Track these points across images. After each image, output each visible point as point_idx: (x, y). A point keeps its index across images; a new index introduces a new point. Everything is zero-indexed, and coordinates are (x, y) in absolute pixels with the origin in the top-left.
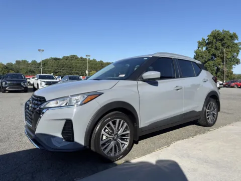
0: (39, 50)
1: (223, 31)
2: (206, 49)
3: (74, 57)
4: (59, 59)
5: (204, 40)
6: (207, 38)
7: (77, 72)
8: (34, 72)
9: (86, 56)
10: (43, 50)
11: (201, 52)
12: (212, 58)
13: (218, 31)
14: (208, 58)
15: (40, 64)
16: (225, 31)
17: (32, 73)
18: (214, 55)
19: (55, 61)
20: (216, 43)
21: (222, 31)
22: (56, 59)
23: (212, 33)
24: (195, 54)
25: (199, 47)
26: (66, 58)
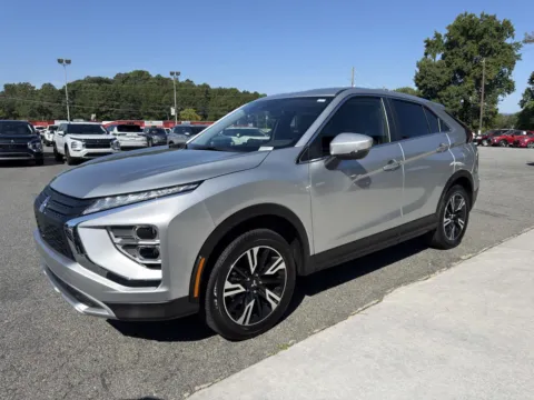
0: (60, 61)
1: (482, 15)
2: (443, 57)
3: (141, 76)
4: (107, 81)
5: (438, 36)
6: (447, 32)
7: (151, 111)
8: (50, 113)
9: (172, 74)
10: (68, 62)
11: (431, 65)
12: (455, 78)
13: (471, 16)
14: (445, 78)
15: (62, 92)
16: (487, 16)
17: (46, 114)
18: (461, 72)
19: (96, 85)
20: (465, 44)
21: (479, 17)
22: (100, 81)
23: (458, 19)
24: (418, 70)
25: (426, 54)
26: (124, 78)
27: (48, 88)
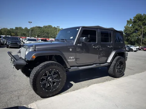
0: (29, 22)
1: (144, 14)
2: (132, 25)
3: (50, 27)
4: (41, 28)
5: (131, 19)
6: (133, 18)
7: (52, 36)
8: (26, 35)
9: (57, 27)
10: (31, 22)
11: (128, 27)
12: (135, 31)
13: (140, 15)
14: (132, 31)
15: (29, 30)
16: (145, 15)
17: (24, 35)
19: (38, 28)
20: (138, 22)
21: (143, 15)
23: (137, 15)
24: (125, 29)
25: (127, 24)
26: (45, 27)
27: (26, 28)
